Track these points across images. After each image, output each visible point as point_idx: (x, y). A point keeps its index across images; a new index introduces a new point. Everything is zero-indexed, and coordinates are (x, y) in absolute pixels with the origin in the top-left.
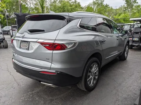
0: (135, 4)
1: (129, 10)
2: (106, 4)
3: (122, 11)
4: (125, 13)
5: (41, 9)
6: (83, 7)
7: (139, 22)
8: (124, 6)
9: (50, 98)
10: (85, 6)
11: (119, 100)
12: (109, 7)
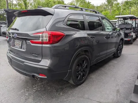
0: (115, 2)
1: (110, 7)
2: (88, 1)
3: (103, 9)
4: (105, 10)
5: (24, 5)
6: (66, 4)
7: (122, 19)
8: (105, 3)
9: (60, 87)
10: (68, 3)
11: (118, 85)
12: (91, 5)
